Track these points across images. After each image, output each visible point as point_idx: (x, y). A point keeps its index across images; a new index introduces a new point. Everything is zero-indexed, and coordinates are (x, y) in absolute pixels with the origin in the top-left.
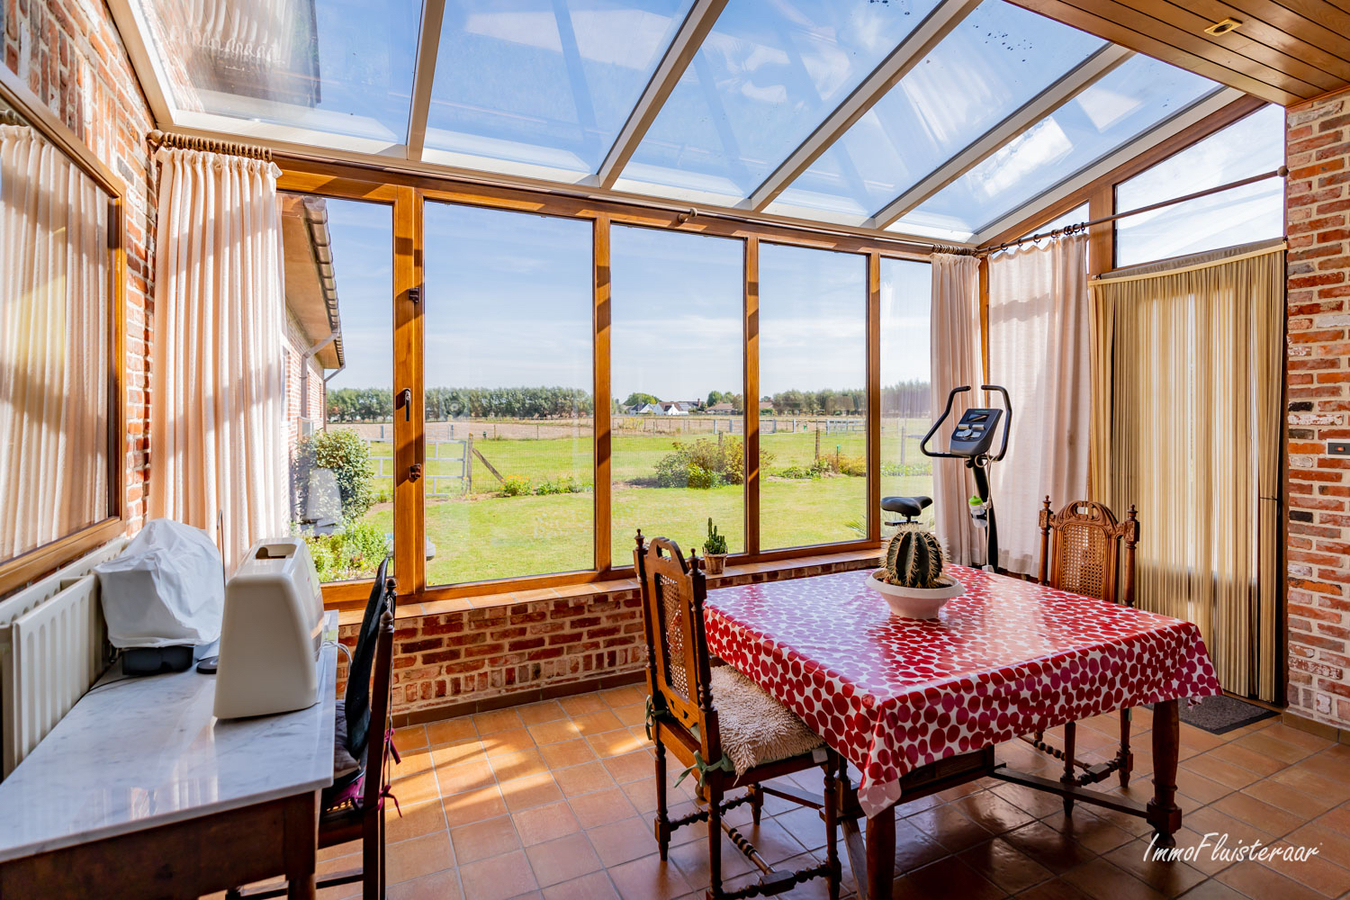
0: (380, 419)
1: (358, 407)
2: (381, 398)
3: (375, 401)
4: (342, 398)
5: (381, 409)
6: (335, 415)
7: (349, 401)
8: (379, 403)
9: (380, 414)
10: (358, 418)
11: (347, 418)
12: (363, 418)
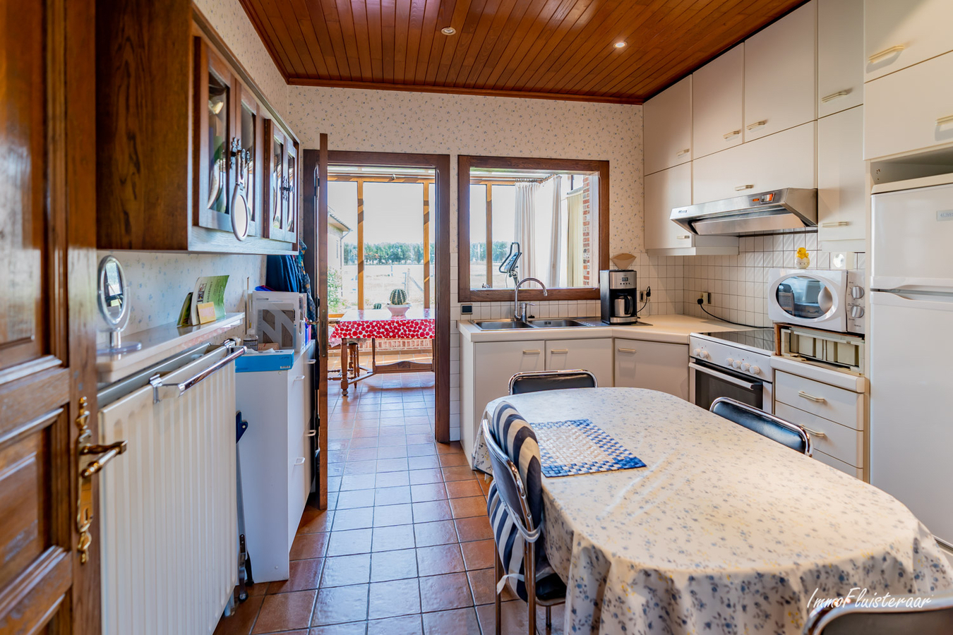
0: (403, 261)
1: (390, 254)
2: (404, 248)
3: (400, 250)
4: (380, 248)
5: (404, 255)
6: (376, 259)
7: (384, 250)
8: (403, 251)
9: (403, 259)
10: (390, 261)
11: (383, 261)
12: (393, 262)
